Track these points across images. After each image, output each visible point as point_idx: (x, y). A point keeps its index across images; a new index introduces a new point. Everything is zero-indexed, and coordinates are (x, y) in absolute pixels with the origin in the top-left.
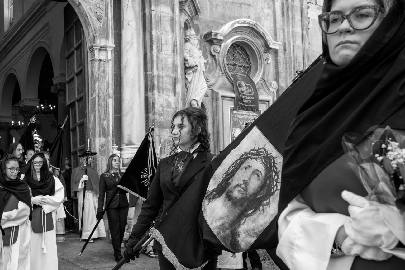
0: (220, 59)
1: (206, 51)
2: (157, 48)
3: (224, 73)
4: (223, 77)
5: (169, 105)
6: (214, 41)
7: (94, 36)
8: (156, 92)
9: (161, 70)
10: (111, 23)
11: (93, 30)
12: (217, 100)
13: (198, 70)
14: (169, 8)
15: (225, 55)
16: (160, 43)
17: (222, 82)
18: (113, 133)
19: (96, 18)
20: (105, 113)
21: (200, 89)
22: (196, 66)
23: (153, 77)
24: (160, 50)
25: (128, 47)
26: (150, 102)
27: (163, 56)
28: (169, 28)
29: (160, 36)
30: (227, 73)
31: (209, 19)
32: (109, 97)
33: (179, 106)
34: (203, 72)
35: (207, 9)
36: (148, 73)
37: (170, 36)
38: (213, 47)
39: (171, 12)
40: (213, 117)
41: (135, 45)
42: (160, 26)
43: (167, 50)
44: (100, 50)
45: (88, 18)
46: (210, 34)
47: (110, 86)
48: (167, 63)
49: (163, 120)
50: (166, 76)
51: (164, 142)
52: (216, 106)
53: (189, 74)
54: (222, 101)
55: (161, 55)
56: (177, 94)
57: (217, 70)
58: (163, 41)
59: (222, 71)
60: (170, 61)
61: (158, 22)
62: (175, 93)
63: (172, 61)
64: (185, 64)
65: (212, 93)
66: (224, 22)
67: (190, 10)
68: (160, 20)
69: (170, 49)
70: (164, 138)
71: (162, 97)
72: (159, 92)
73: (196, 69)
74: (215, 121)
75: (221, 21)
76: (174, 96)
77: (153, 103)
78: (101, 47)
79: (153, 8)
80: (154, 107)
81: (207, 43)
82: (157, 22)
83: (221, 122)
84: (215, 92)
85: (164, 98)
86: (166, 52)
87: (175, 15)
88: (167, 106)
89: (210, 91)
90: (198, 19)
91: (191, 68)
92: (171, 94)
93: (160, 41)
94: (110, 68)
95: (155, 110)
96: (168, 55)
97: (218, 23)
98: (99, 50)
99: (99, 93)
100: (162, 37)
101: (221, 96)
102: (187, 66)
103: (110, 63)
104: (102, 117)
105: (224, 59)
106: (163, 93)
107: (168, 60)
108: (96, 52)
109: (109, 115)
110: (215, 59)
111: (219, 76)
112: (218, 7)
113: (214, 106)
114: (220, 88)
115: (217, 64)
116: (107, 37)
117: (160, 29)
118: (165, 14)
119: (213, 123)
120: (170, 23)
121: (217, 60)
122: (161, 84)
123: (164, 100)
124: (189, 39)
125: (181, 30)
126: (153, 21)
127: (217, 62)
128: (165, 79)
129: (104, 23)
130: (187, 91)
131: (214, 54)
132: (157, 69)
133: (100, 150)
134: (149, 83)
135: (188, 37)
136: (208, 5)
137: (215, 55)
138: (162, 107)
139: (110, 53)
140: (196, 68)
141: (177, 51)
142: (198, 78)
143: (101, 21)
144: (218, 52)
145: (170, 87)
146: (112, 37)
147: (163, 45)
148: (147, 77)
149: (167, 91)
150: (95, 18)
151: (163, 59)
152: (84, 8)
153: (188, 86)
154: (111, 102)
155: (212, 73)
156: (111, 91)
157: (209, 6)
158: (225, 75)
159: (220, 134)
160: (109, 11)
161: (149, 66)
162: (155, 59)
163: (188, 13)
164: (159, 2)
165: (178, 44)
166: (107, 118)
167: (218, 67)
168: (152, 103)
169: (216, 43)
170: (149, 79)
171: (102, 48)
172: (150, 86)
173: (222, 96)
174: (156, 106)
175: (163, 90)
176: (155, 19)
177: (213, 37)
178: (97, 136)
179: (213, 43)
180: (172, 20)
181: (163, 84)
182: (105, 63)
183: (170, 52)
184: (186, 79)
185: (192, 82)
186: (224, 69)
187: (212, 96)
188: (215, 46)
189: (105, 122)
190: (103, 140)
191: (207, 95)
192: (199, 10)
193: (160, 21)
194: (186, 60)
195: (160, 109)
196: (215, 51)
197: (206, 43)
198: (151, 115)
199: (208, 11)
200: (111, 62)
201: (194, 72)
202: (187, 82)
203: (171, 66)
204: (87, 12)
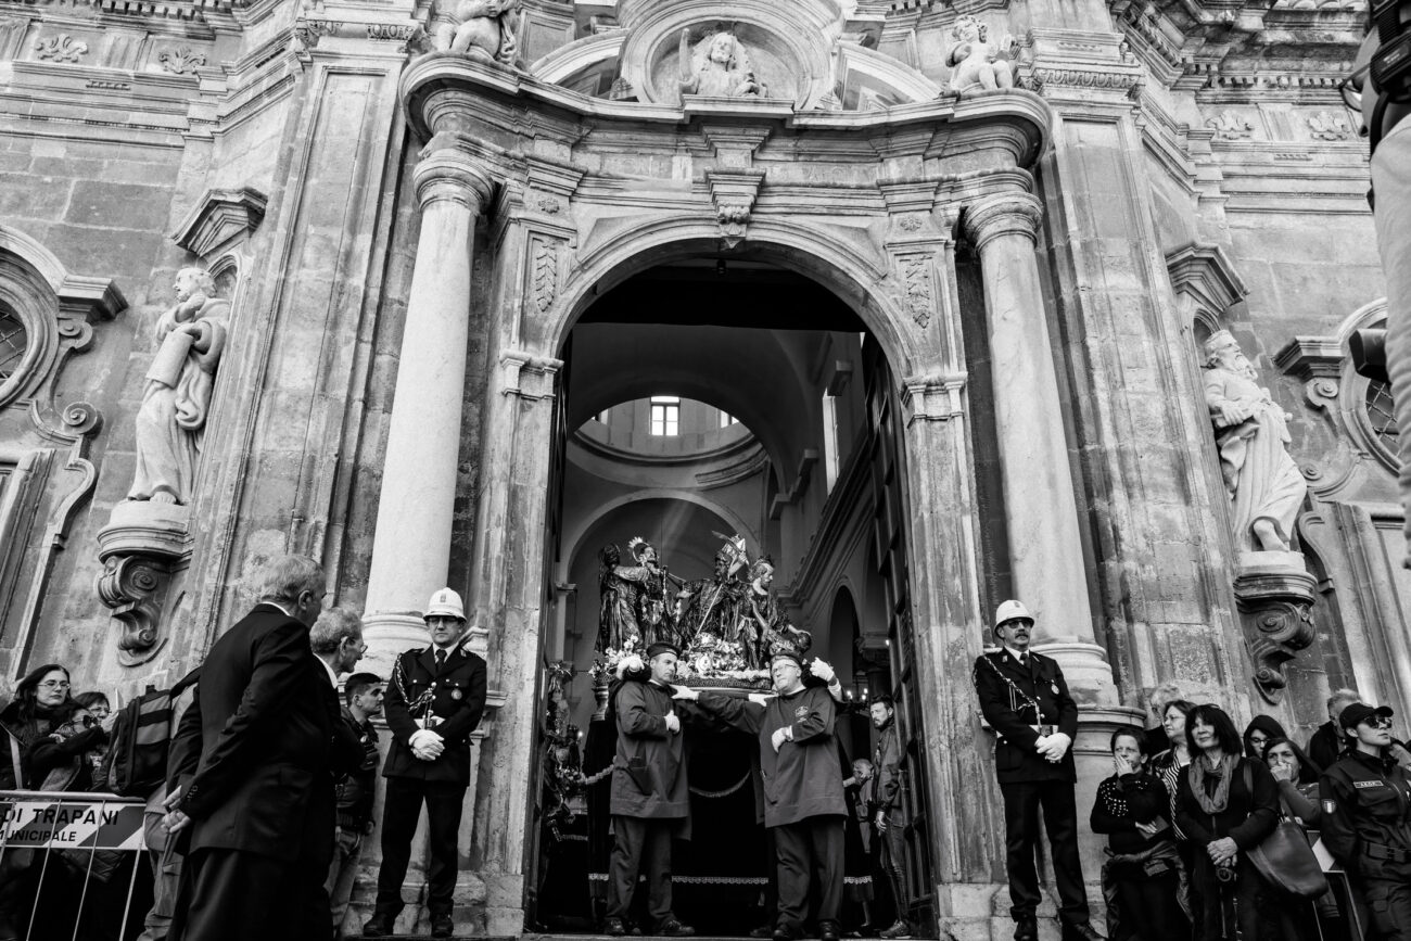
0: (1346, 415)
1: (1292, 398)
2: (1109, 378)
3: (1366, 450)
4: (1366, 465)
5: (1169, 529)
6: (1313, 366)
7: (908, 361)
8: (1118, 494)
9: (1129, 435)
10: (954, 327)
11: (906, 347)
12: (1356, 528)
13: (1262, 433)
14: (1133, 276)
15: (1359, 402)
16: (1116, 365)
17: (1365, 477)
18: (981, 609)
19: (912, 320)
20: (954, 557)
21: (1280, 487)
22: (1251, 419)
23: (1104, 455)
24: (1116, 384)
25: (1009, 376)
26: (1105, 528)
27: (1130, 396)
28: (1139, 326)
29: (1113, 349)
30: (1379, 450)
31: (1282, 314)
32: (964, 512)
33: (1207, 533)
34: (1285, 443)
35: (1272, 294)
36: (1089, 448)
37: (1146, 344)
38: (1312, 383)
39: (1140, 285)
40: (1355, 580)
41: (1029, 367)
42: (1109, 322)
43: (1143, 381)
44: (927, 393)
45: (889, 322)
46: (1294, 347)
47: (964, 481)
48: (1145, 415)
49: (1154, 575)
50: (1148, 449)
51: (1169, 643)
52: (1359, 548)
53: (1232, 446)
54: (1380, 534)
55: (1122, 394)
56: (1194, 498)
57: (1340, 446)
58: (1125, 359)
59: (1357, 447)
60: (1156, 409)
61: (1103, 314)
62: (1187, 498)
63: (1164, 408)
64: (1214, 422)
65: (1335, 512)
66: (1337, 317)
67: (1210, 289)
68: (1106, 308)
69: (1151, 375)
70: (1166, 630)
71: (1141, 506)
72: (1130, 496)
73: (1256, 431)
74: (1365, 593)
75: (1328, 318)
76: (1183, 506)
77: (1115, 529)
78: (929, 384)
79: (1081, 281)
80: (1117, 538)
81: (1290, 379)
82: (1099, 316)
83: (1387, 597)
84: (1347, 507)
85: (1150, 511)
86: (1138, 387)
87: (1155, 292)
88: (1162, 533)
89: (1328, 506)
90: (1245, 318)
91: (1234, 428)
92: (1174, 498)
93: (1116, 360)
94: (958, 435)
95: (1124, 547)
96: (1145, 393)
97: (1317, 322)
98: (925, 395)
99: (932, 503)
100: (1121, 350)
101: (1369, 519)
102: (1221, 424)
103: (959, 420)
104: (949, 569)
105: (1357, 413)
106: (1144, 496)
107: (1148, 407)
108: (918, 400)
109: (966, 561)
110: (1328, 419)
111: (1351, 463)
112: (1310, 284)
113: (1352, 549)
114: (1364, 495)
115: (1338, 430)
116: (946, 359)
117: (1110, 330)
118: (1119, 293)
119: (1359, 600)
120: (1141, 313)
121: (1334, 418)
122: (1133, 475)
123: (1151, 516)
124: (1218, 360)
125: (1186, 332)
126: (1087, 313)
127: (1336, 423)
128: (1145, 458)
129: (934, 327)
130: (1235, 498)
131: (1318, 402)
132: (1116, 433)
133: (946, 663)
134: (1094, 472)
135: (1214, 356)
136: (1274, 281)
137: (1323, 406)
138: (1145, 536)
139: (955, 395)
140: (1251, 426)
141: (1174, 381)
142: (1267, 457)
143: (924, 323)
144: (1333, 395)
145: (1168, 480)
146: (959, 359)
147: (1125, 369)
148: (1087, 459)
149: (1156, 491)
150: (908, 322)
151: (1131, 405)
152: (878, 300)
153: (1235, 483)
154: (969, 525)
155: (1326, 458)
156: (967, 493)
157: (1279, 284)
158: (1371, 456)
159: (1391, 633)
160: (947, 296)
161: (1089, 429)
162: (1104, 406)
163: (1204, 297)
164: (1099, 266)
165: (1177, 362)
166: (962, 571)
167: (1343, 437)
168: (1110, 528)
169: (1321, 373)
170: (1093, 463)
171: (933, 388)
172: (1097, 483)
173: (1375, 518)
174: (1124, 534)
175: (1142, 488)
176: (1093, 308)
177: (1305, 353)
178: (933, 620)
179: (1311, 372)
180: (1148, 306)
181: (1139, 471)
182: (943, 424)
183: (1151, 384)
184: (1223, 461)
185: (1248, 469)
186: (1365, 441)
187: (1337, 519)
188: (1318, 380)
189: (957, 581)
190: (954, 633)
191: (1319, 518)
192: (1242, 287)
193: (1107, 312)
194: (1214, 411)
195: (1142, 543)
196: (1320, 395)
197: (1285, 378)
198: (1112, 564)
199: (1278, 297)
200: (960, 418)
201: (1249, 440)
202: (1228, 469)
203: (1161, 421)
204: (885, 309)
